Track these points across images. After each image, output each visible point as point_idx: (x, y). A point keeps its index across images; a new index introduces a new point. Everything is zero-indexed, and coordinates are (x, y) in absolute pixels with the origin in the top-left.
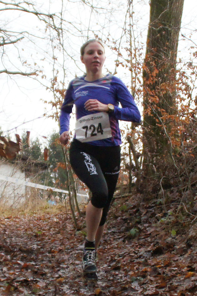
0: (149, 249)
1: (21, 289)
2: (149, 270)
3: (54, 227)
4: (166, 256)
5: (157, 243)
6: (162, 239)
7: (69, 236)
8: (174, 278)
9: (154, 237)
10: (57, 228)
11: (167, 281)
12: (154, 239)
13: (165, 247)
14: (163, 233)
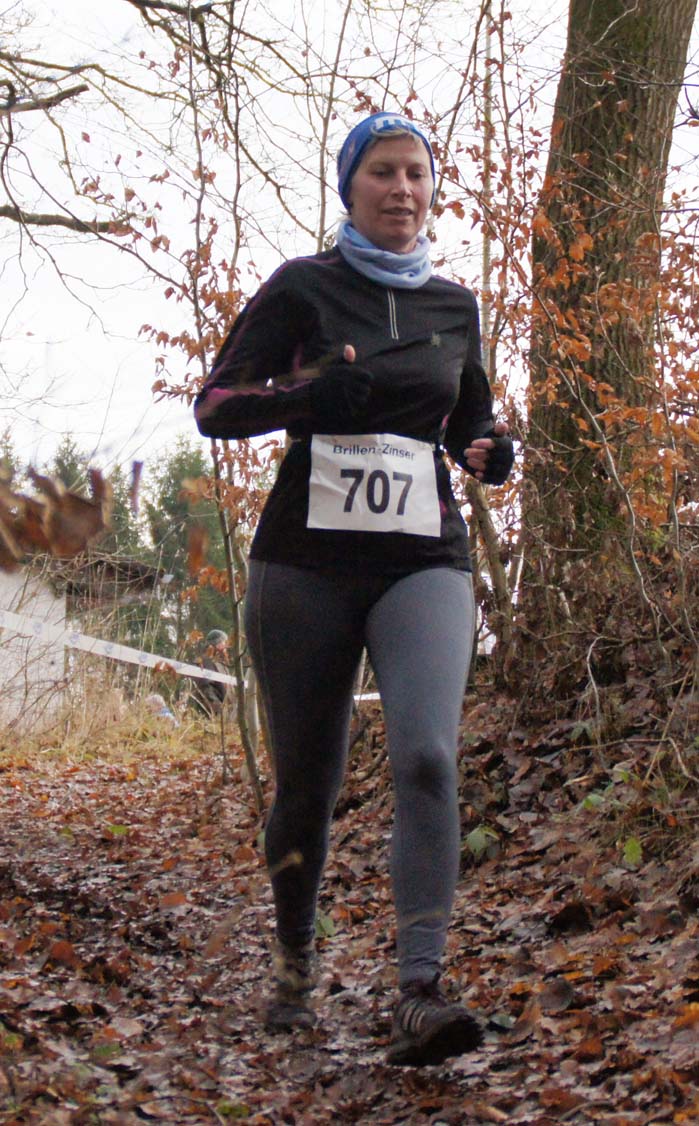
0: (537, 909)
1: (51, 1044)
2: (536, 989)
3: (176, 812)
4: (600, 938)
5: (571, 886)
6: (590, 875)
7: (232, 848)
8: (634, 1025)
9: (557, 863)
10: (188, 814)
11: (607, 1035)
12: (555, 869)
13: (599, 906)
14: (590, 850)
